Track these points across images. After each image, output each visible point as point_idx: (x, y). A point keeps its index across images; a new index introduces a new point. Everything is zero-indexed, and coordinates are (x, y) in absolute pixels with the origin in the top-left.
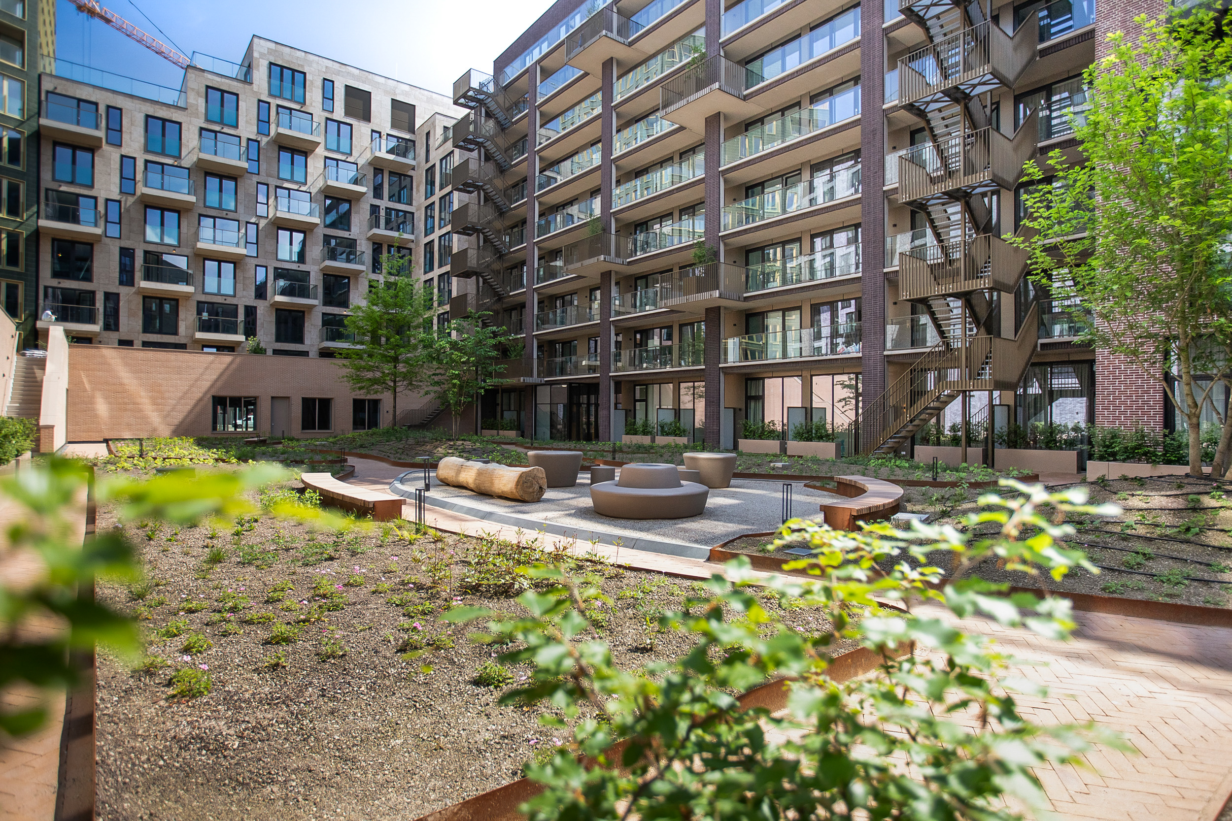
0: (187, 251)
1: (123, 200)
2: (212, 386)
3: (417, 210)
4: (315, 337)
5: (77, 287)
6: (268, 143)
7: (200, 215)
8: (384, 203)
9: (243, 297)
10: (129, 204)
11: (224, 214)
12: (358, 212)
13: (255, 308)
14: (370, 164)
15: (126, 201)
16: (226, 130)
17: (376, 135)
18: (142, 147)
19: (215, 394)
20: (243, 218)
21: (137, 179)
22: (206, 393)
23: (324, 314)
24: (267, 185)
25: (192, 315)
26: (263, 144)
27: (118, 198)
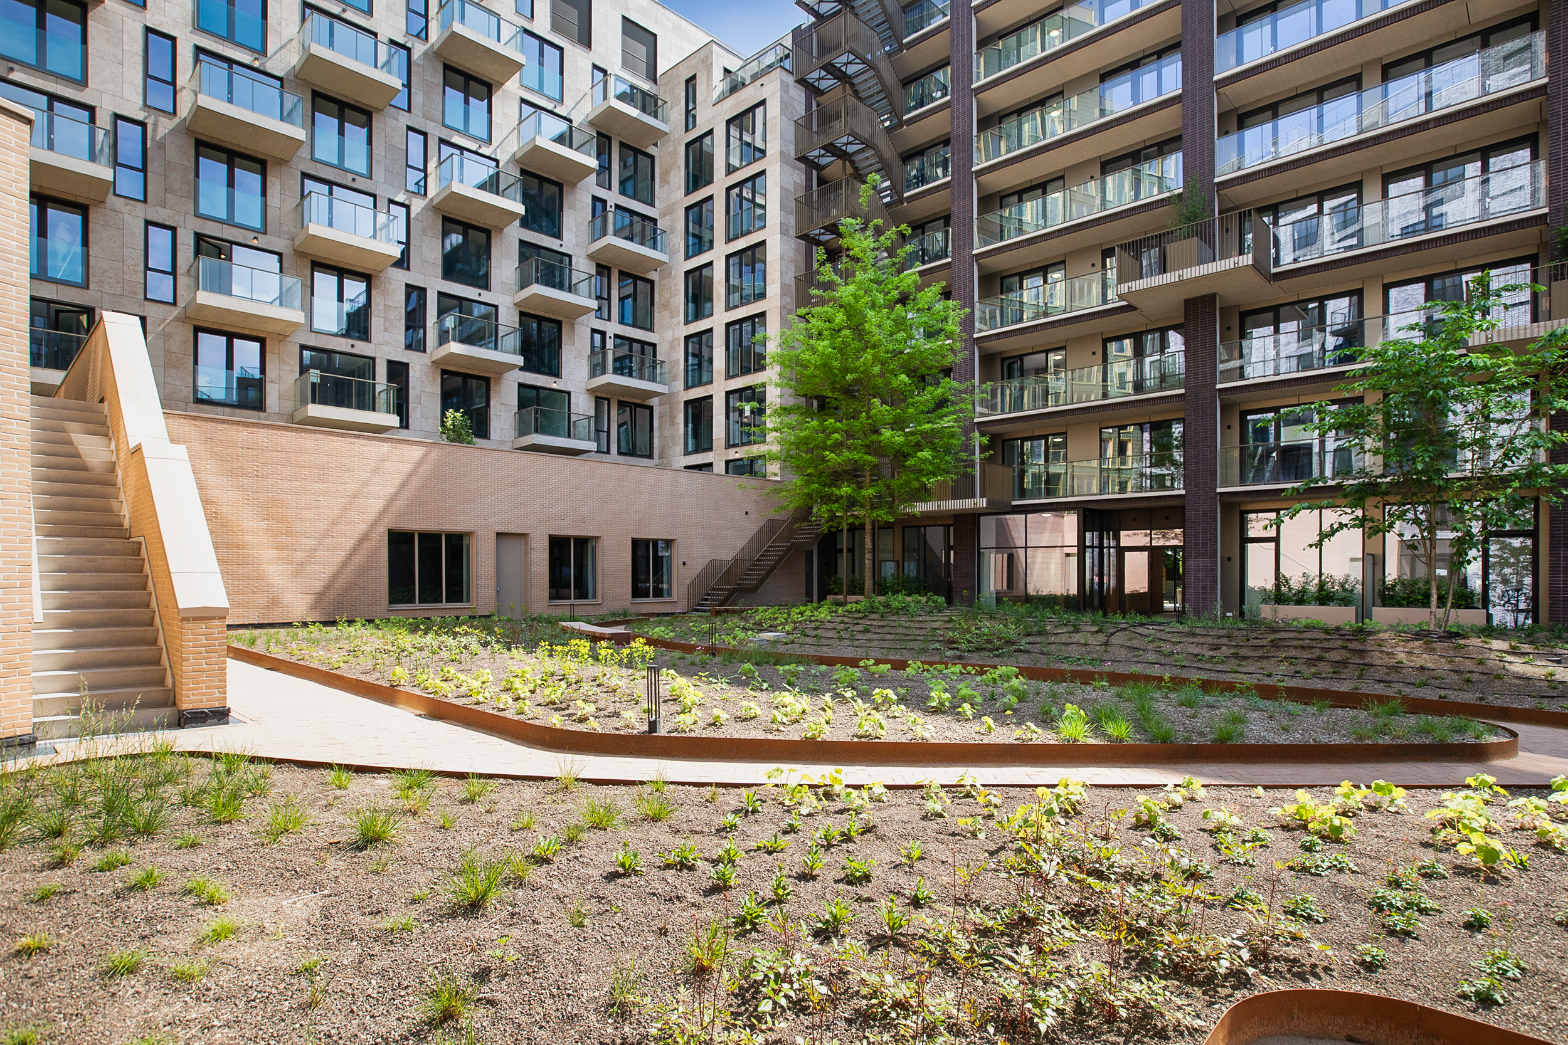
0: (280, 244)
1: (150, 122)
2: (385, 510)
3: (663, 215)
4: (507, 427)
5: (53, 296)
6: (425, 54)
7: (305, 175)
8: (613, 197)
9: (386, 343)
10: (160, 134)
11: (347, 180)
12: (572, 207)
13: (407, 365)
14: (591, 123)
15: (155, 125)
16: (350, 15)
17: (599, 75)
18: (189, 19)
19: (393, 526)
20: (383, 193)
21: (180, 83)
22: (374, 524)
23: (521, 385)
24: (425, 134)
25: (292, 372)
26: (416, 55)
27: (140, 116)
